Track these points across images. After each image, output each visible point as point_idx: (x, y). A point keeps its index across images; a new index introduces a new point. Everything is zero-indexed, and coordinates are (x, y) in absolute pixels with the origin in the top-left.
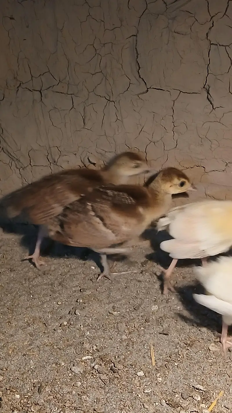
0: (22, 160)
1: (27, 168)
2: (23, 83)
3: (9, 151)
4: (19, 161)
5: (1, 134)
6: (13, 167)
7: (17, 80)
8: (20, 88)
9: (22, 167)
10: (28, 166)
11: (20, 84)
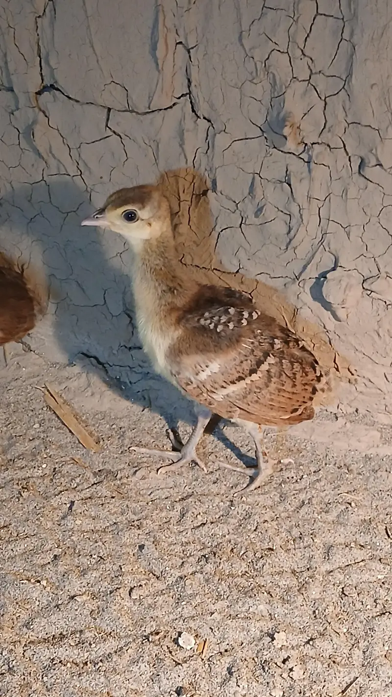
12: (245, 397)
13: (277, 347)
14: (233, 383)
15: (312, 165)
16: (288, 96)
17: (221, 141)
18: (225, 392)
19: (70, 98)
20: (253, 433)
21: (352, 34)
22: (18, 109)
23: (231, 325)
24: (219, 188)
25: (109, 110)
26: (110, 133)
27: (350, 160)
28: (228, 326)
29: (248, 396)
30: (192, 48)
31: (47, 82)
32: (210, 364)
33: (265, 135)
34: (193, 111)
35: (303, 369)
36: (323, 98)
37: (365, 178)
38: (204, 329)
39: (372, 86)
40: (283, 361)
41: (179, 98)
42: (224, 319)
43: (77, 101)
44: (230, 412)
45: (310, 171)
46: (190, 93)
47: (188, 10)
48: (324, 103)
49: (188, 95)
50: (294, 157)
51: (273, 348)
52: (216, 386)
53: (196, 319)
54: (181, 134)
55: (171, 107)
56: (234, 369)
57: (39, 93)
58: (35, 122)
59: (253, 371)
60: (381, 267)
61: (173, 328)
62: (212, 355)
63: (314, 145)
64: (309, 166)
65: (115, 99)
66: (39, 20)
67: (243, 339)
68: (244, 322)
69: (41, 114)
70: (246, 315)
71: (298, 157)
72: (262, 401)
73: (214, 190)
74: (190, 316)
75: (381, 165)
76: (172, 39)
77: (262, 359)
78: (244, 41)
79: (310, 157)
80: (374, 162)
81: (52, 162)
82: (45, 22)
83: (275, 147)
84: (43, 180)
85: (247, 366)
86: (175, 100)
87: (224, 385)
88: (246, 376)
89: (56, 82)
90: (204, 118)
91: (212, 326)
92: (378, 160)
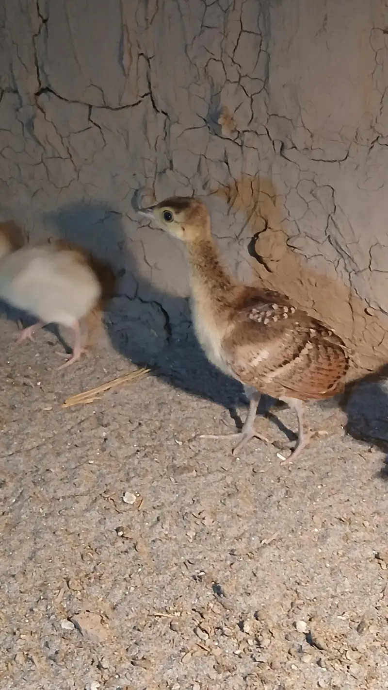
0: (356, 258)
1: (364, 273)
2: (382, 137)
3: (340, 243)
4: (353, 260)
5: (332, 213)
6: (341, 268)
7: (374, 131)
8: (376, 144)
9: (354, 270)
10: (365, 270)
11: (378, 138)
12: (290, 377)
13: (312, 335)
14: (281, 366)
15: (244, 148)
16: (223, 94)
17: (175, 130)
18: (274, 374)
19: (61, 98)
20: (297, 408)
21: (267, 45)
22: (22, 106)
23: (275, 319)
24: (175, 167)
25: (91, 107)
26: (91, 124)
27: (273, 144)
28: (273, 320)
29: (293, 376)
30: (151, 58)
31: (44, 85)
32: (260, 352)
33: (208, 125)
34: (154, 106)
35: (335, 352)
36: (250, 95)
37: (286, 158)
38: (254, 323)
39: (284, 86)
40: (319, 346)
41: (143, 97)
42: (269, 314)
43: (66, 100)
44: (278, 391)
45: (242, 153)
46: (151, 93)
47: (146, 29)
48: (250, 99)
49: (149, 96)
50: (231, 142)
51: (309, 336)
52: (266, 370)
53: (246, 315)
54: (145, 125)
55: (137, 104)
56: (280, 355)
57: (38, 94)
58: (34, 117)
59: (296, 356)
60: (301, 228)
61: (226, 323)
62: (261, 344)
63: (245, 133)
64: (242, 149)
65: (94, 98)
66: (36, 38)
67: (286, 329)
68: (286, 316)
69: (39, 110)
70: (286, 309)
71: (234, 142)
72: (304, 380)
73: (171, 168)
74: (240, 313)
75: (295, 148)
76: (135, 51)
77: (302, 345)
78: (189, 53)
79: (243, 142)
80: (290, 146)
81: (48, 147)
82: (40, 40)
83: (216, 135)
84: (42, 162)
85: (290, 352)
86: (140, 99)
87: (273, 368)
88: (291, 360)
89: (50, 85)
90: (163, 112)
91: (260, 320)
92: (293, 144)
